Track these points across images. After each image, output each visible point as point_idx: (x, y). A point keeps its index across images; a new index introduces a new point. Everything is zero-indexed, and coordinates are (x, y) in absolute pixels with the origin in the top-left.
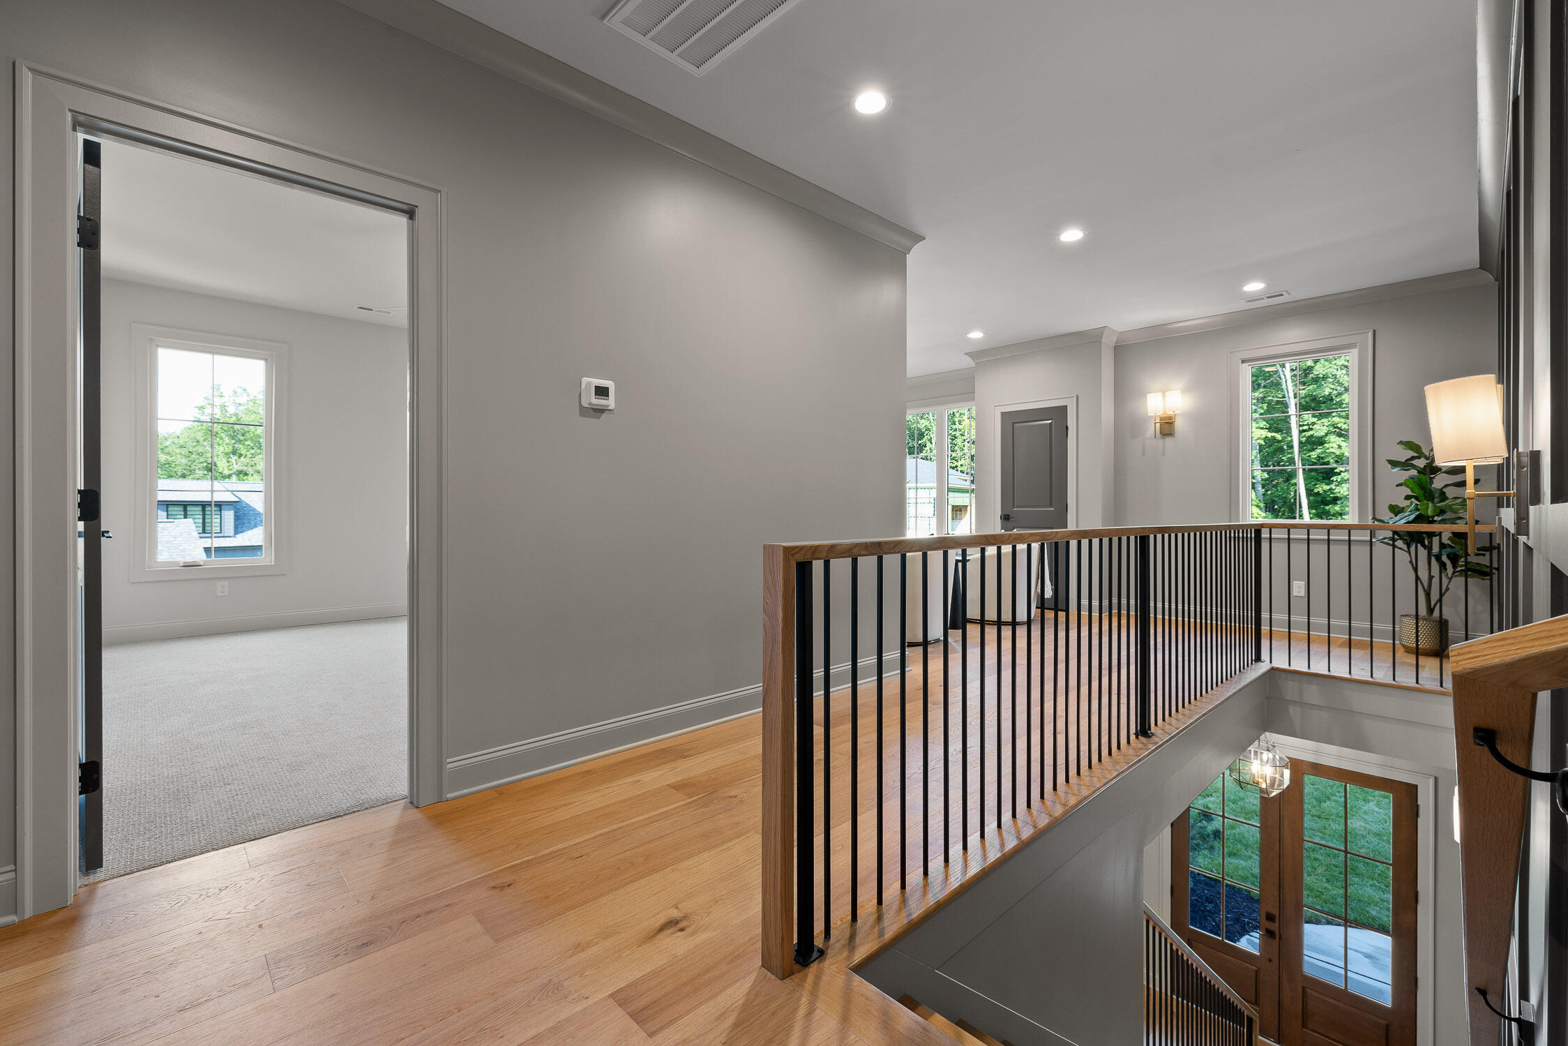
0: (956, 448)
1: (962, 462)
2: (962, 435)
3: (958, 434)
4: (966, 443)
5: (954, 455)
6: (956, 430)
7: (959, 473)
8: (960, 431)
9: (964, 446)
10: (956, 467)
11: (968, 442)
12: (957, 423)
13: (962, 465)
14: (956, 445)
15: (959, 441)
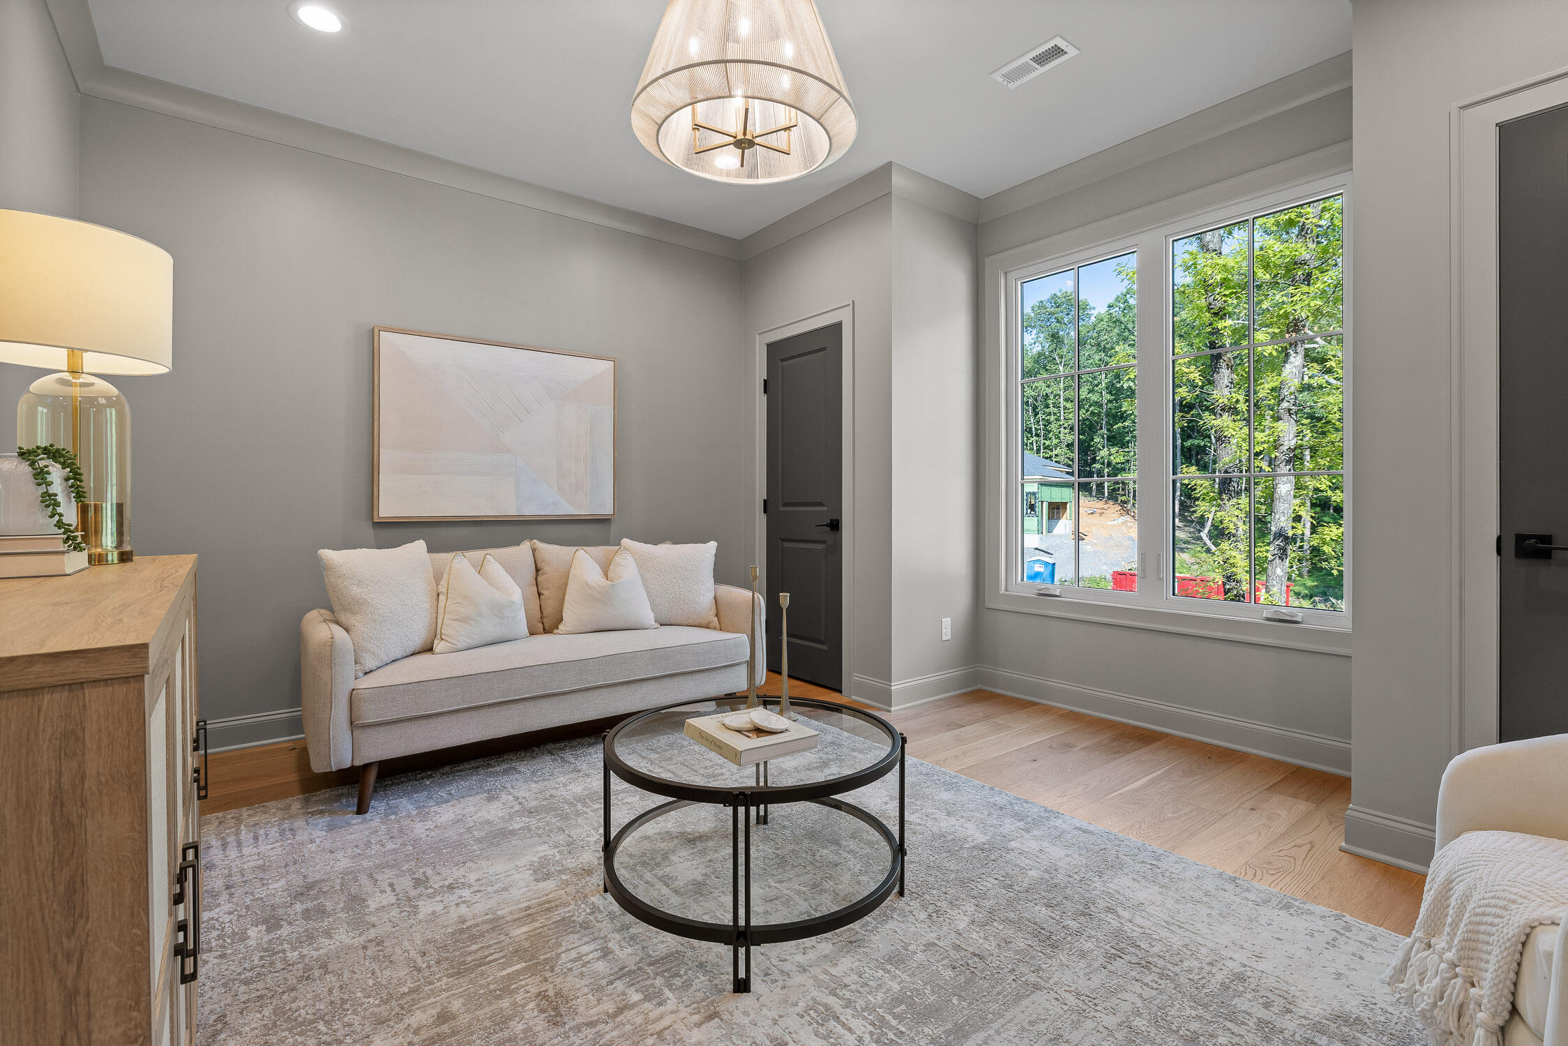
0: (1050, 435)
1: (1058, 451)
2: (1057, 420)
3: (1052, 418)
4: (1062, 429)
5: (1048, 443)
6: (1049, 414)
7: (1053, 463)
8: (1055, 414)
9: (1060, 432)
10: (1051, 457)
11: (1065, 428)
12: (1051, 406)
13: (1056, 455)
14: (1050, 432)
15: (1053, 427)
